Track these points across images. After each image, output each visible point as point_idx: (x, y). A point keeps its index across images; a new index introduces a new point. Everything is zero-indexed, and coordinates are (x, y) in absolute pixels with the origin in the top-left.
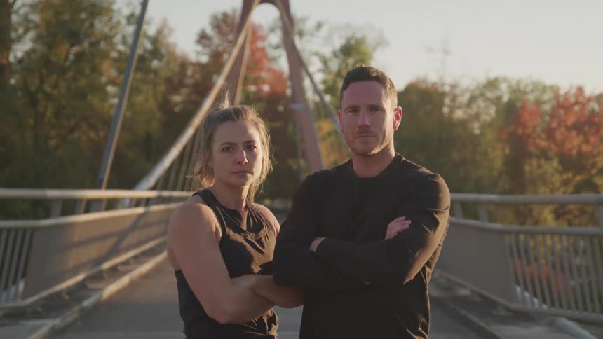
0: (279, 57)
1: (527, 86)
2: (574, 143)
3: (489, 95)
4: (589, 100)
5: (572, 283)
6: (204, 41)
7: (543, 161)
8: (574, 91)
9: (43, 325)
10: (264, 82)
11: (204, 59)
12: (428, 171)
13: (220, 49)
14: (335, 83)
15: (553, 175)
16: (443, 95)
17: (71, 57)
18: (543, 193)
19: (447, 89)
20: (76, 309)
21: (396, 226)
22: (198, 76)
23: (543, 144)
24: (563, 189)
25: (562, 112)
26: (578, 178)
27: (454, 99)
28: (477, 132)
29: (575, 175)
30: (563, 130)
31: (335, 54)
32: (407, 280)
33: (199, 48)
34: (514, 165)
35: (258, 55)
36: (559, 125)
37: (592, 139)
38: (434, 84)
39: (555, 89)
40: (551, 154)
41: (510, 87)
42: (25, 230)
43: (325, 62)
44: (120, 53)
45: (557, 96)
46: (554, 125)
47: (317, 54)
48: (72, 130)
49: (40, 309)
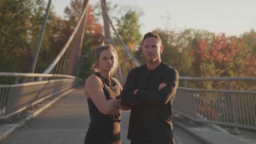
0: (99, 18)
1: (202, 33)
2: (221, 57)
3: (187, 36)
4: (227, 39)
5: (219, 114)
6: (68, 12)
7: (208, 64)
8: (221, 35)
9: (13, 126)
10: (93, 29)
11: (68, 19)
12: (172, 67)
13: (75, 15)
14: (122, 30)
15: (212, 70)
16: (168, 36)
17: (13, 18)
18: (208, 77)
19: (169, 33)
20: (24, 120)
21: (162, 86)
22: (65, 26)
23: (208, 57)
24: (216, 75)
25: (216, 44)
26: (222, 71)
27: (172, 37)
28: (181, 51)
29: (221, 70)
30: (216, 51)
31: (122, 18)
32: (166, 103)
33: (65, 14)
34: (196, 65)
35: (90, 18)
36: (215, 49)
37: (228, 55)
38: (164, 31)
39: (213, 34)
40: (211, 61)
41: (194, 33)
42: (6, 88)
43: (119, 21)
44: (33, 16)
45: (214, 38)
46: (213, 49)
47: (115, 18)
48: (13, 48)
49: (10, 120)
